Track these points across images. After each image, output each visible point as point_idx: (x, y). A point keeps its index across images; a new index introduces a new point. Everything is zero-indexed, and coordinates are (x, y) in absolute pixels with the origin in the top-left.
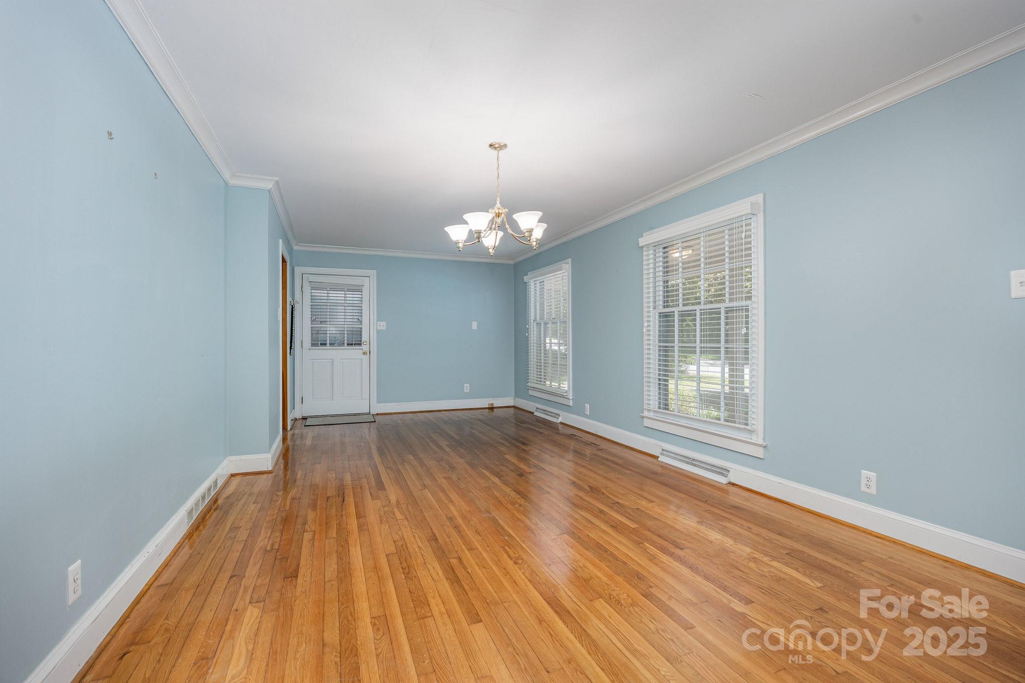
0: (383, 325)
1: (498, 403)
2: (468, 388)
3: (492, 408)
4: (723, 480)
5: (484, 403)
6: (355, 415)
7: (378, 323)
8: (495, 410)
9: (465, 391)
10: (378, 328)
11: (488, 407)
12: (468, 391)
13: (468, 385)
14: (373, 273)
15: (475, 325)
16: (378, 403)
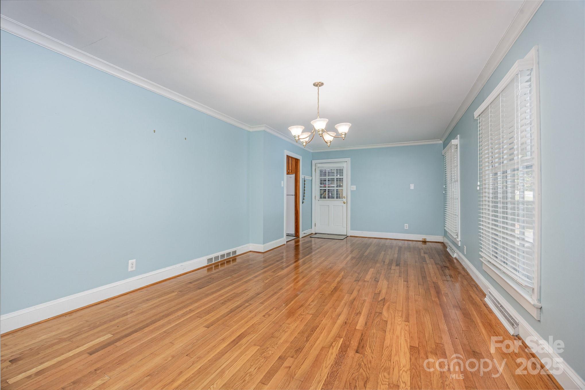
0: (354, 188)
1: (429, 238)
2: (407, 227)
3: (425, 242)
4: (511, 331)
5: (420, 237)
6: (339, 235)
7: (352, 186)
8: (427, 243)
9: (405, 228)
10: (352, 189)
11: (422, 240)
12: (407, 228)
13: (407, 225)
14: (348, 160)
15: (412, 187)
16: (351, 230)
